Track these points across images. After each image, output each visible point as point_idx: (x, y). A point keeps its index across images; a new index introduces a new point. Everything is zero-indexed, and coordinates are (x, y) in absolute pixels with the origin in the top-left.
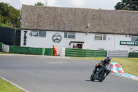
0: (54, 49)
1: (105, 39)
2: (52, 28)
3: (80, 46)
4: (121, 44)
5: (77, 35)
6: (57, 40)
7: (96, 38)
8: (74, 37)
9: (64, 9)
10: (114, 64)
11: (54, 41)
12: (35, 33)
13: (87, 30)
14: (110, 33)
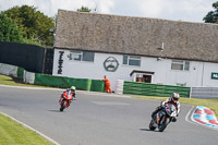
0: (105, 81)
1: (187, 69)
2: (104, 48)
3: (147, 78)
4: (212, 78)
5: (144, 61)
6: (111, 68)
7: (173, 67)
8: (138, 63)
9: (124, 18)
10: (202, 109)
11: (106, 69)
12: (76, 55)
13: (160, 53)
14: (197, 60)
